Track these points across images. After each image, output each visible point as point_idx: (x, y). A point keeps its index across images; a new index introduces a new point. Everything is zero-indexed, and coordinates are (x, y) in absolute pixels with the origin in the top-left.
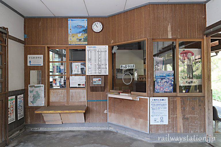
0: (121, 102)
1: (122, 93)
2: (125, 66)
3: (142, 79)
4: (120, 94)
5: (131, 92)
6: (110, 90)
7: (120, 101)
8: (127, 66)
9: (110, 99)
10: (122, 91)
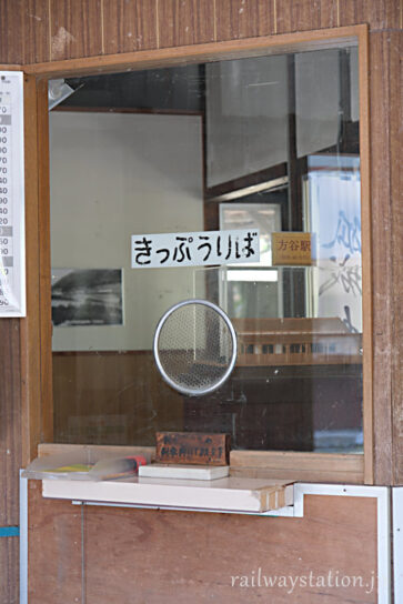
0: (142, 539)
1: (153, 462)
2: (172, 245)
3: (258, 351)
4: (142, 470)
5: (233, 454)
6: (41, 447)
7: (140, 532)
8: (193, 247)
9: (47, 520)
10: (150, 450)
